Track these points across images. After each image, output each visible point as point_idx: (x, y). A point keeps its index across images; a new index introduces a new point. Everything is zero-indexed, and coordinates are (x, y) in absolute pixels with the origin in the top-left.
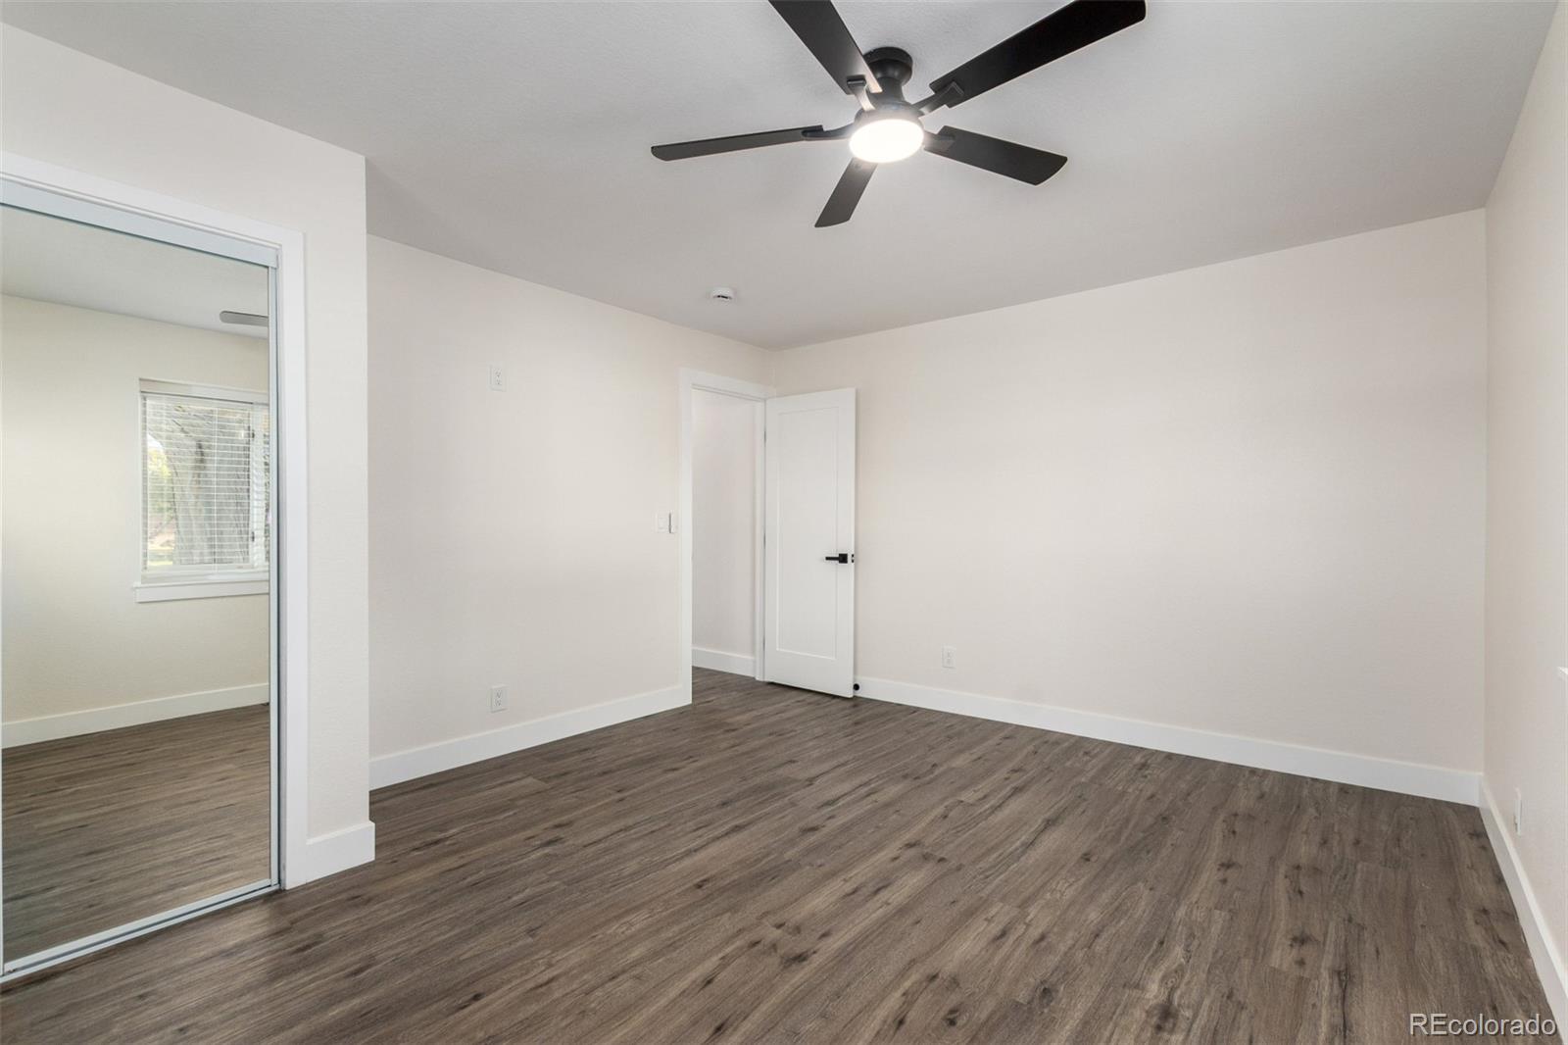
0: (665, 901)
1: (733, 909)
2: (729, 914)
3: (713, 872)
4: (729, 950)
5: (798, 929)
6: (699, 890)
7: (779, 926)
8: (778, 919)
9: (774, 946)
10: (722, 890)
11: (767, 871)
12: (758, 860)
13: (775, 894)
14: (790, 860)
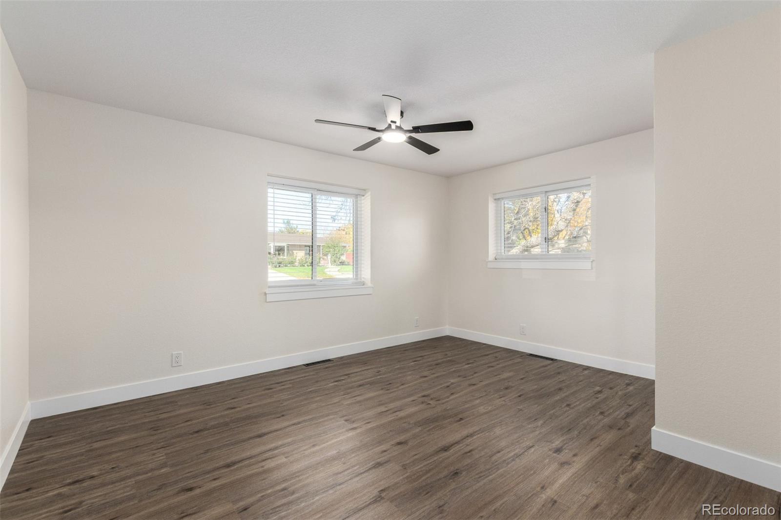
0: (474, 415)
1: (446, 410)
2: (448, 409)
3: (455, 424)
4: (447, 400)
5: (423, 403)
6: (461, 417)
7: (429, 404)
8: (429, 406)
9: (432, 399)
10: (450, 417)
11: (430, 423)
12: (433, 428)
13: (428, 414)
14: (419, 426)
